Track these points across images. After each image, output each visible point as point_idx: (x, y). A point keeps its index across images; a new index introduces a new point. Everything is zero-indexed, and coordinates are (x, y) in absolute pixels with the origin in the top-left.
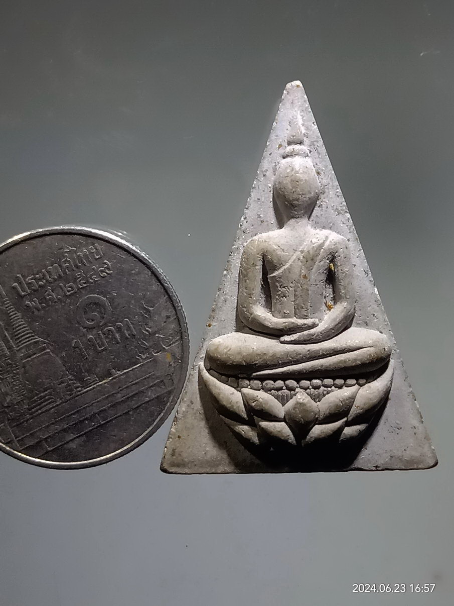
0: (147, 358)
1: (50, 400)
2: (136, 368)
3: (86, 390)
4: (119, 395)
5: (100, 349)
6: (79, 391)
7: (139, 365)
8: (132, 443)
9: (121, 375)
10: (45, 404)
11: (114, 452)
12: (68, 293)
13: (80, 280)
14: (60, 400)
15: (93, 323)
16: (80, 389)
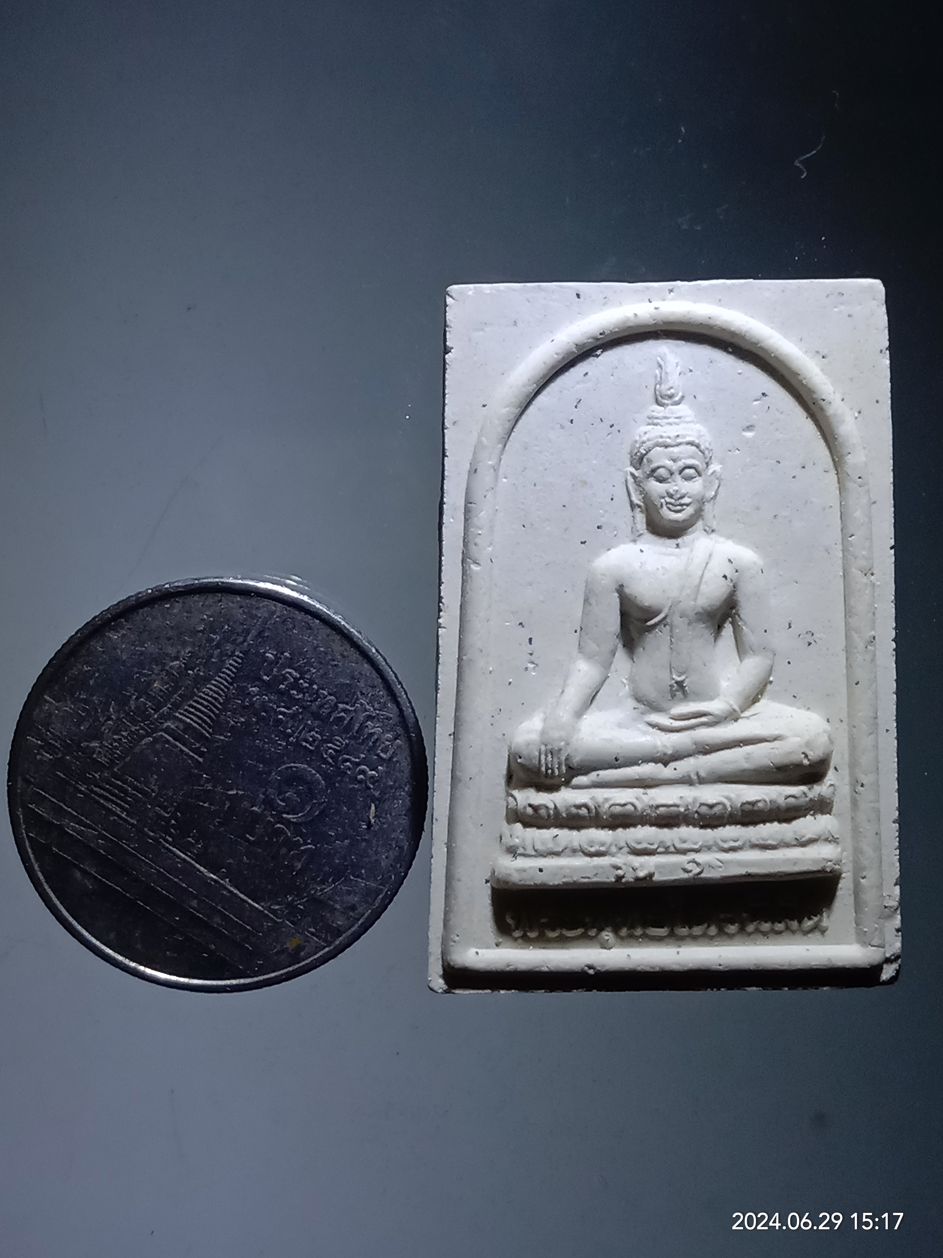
0: (274, 912)
1: (127, 806)
2: (249, 904)
3: (174, 849)
4: (194, 903)
5: (248, 836)
6: (167, 841)
7: (256, 905)
8: (133, 964)
9: (226, 889)
10: (119, 802)
11: (105, 944)
12: (304, 744)
13: (331, 748)
14: (137, 821)
15: (280, 803)
16: (170, 839)
